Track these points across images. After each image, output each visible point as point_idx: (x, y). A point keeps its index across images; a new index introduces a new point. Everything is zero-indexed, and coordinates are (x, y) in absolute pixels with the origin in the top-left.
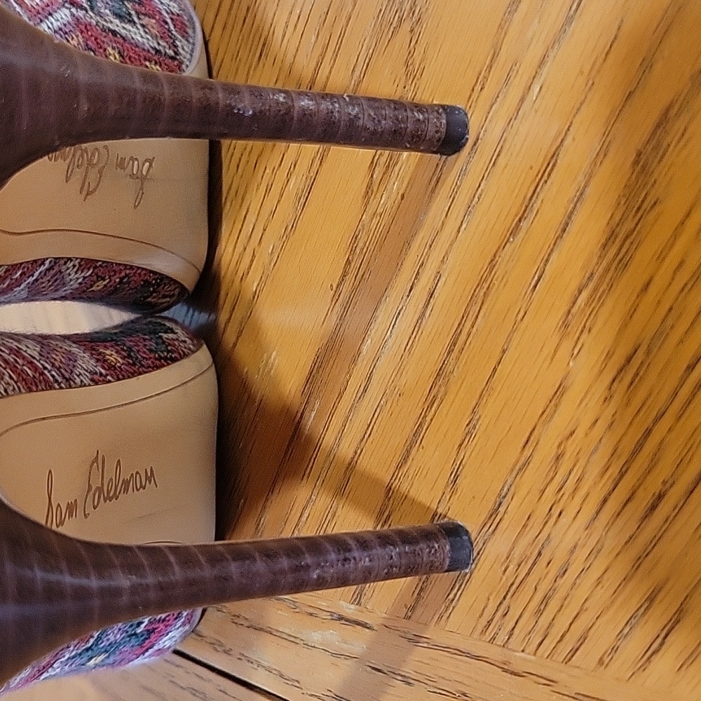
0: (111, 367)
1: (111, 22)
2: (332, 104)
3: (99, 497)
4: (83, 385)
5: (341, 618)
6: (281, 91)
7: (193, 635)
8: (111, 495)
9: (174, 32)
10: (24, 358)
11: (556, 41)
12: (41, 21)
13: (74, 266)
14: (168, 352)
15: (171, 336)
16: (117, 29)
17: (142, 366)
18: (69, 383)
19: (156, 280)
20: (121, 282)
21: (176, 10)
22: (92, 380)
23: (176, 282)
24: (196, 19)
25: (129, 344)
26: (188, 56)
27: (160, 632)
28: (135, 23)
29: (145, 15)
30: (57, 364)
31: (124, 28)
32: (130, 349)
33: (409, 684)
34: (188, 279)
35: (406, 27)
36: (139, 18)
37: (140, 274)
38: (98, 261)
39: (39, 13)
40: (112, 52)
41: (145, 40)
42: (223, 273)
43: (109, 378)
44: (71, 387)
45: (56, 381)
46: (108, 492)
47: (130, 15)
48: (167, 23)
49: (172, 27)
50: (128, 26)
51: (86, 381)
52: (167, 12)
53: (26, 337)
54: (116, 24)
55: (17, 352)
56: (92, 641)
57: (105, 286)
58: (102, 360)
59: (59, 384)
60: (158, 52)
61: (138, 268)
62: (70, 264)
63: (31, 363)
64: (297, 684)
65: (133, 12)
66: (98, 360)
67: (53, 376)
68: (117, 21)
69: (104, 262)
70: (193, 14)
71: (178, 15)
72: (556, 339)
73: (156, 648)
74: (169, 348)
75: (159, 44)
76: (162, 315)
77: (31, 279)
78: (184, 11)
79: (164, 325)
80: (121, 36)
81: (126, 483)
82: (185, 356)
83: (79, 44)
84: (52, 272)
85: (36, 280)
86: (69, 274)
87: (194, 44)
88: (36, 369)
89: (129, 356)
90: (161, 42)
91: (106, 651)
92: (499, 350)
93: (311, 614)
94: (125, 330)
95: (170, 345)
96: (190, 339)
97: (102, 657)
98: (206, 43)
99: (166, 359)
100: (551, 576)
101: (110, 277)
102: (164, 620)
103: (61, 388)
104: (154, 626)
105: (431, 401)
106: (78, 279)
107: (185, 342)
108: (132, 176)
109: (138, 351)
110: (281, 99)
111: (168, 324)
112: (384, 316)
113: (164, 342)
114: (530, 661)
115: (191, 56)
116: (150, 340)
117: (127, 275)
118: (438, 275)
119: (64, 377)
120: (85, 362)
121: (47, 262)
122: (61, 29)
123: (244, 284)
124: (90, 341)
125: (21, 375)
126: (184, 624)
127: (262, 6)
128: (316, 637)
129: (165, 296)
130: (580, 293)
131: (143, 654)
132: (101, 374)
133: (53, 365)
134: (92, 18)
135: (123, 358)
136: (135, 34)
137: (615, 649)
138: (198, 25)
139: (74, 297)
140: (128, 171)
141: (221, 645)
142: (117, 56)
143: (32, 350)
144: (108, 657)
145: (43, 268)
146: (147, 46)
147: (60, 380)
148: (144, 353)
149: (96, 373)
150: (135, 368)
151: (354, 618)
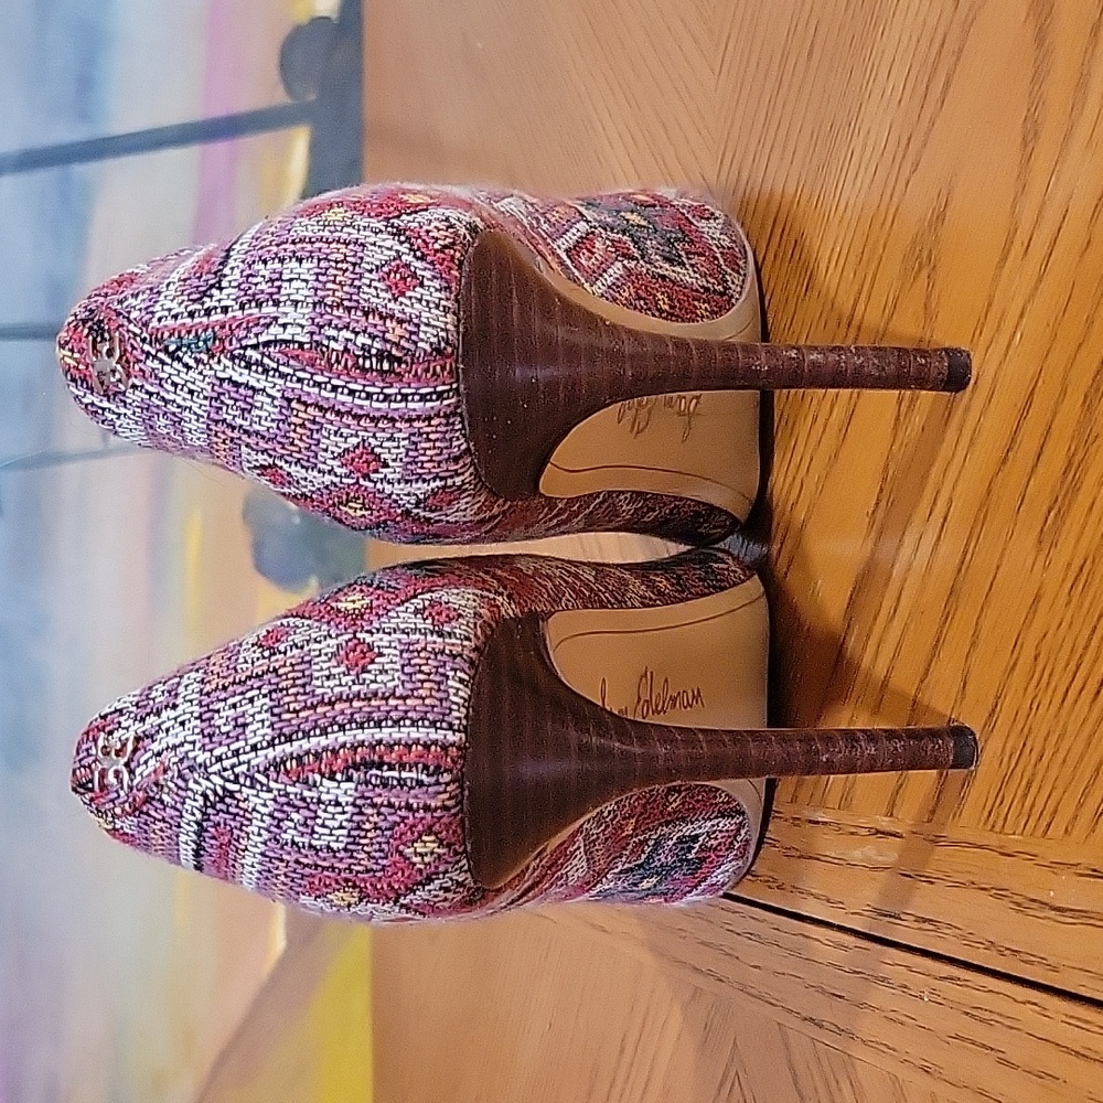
0: (660, 593)
1: (661, 267)
2: (839, 356)
3: (648, 710)
4: (634, 607)
5: (878, 832)
6: (794, 348)
7: (749, 877)
8: (659, 708)
9: (723, 267)
10: (581, 580)
11: (1031, 297)
12: (597, 279)
13: (626, 498)
14: (717, 581)
15: (721, 566)
16: (666, 273)
17: (691, 593)
18: (621, 604)
19: (706, 510)
20: (671, 513)
21: (727, 243)
22: (642, 603)
23: (726, 513)
24: (748, 248)
25: (680, 572)
26: (739, 289)
27: (711, 862)
28: (684, 265)
29: (694, 254)
30: (610, 587)
31: (673, 271)
32: (679, 577)
33: (932, 883)
34: (740, 510)
35: (924, 273)
36: (689, 259)
37: (689, 505)
38: (648, 494)
39: (594, 272)
40: (661, 297)
41: (694, 280)
42: (774, 503)
43: (658, 602)
44: (622, 608)
45: (609, 602)
46: (657, 706)
47: (680, 256)
48: (716, 258)
49: (722, 262)
50: (678, 269)
51: (637, 604)
52: (718, 248)
53: (584, 564)
54: (666, 269)
55: (576, 576)
56: (643, 856)
57: (656, 517)
58: (652, 586)
59: (612, 605)
60: (707, 290)
61: (688, 499)
62: (622, 497)
63: (588, 585)
64: (841, 906)
65: (683, 253)
66: (648, 586)
67: (607, 598)
68: (667, 266)
69: (653, 494)
70: (746, 243)
71: (729, 248)
72: (1034, 553)
73: (708, 882)
74: (719, 577)
75: (708, 282)
76: (717, 546)
77: (587, 511)
78: (735, 242)
79: (715, 555)
80: (671, 280)
81: (674, 700)
82: (735, 584)
83: (630, 295)
84: (606, 504)
85: (591, 512)
86: (622, 506)
87: (745, 275)
88: (592, 590)
89: (678, 584)
90: (709, 279)
91: (658, 874)
92: (995, 567)
93: (852, 833)
94: (678, 560)
95: (719, 574)
96: (741, 569)
97: (654, 880)
98: (758, 270)
99: (714, 587)
100: (1033, 762)
101: (660, 508)
102: (715, 849)
103: (613, 608)
104: (704, 854)
105: (946, 617)
106: (630, 510)
107: (736, 572)
108: (680, 414)
109: (687, 579)
110: (793, 355)
111: (720, 555)
112: (909, 540)
113: (713, 571)
114: (1020, 841)
115: (742, 287)
116: (700, 569)
117: (676, 506)
118: (951, 500)
119: (616, 599)
120: (637, 587)
121: (601, 496)
122: (614, 284)
123: (795, 513)
124: (642, 570)
125: (579, 593)
126: (736, 858)
127: (808, 240)
128: (856, 855)
129: (715, 527)
130: (1049, 512)
131: (696, 887)
132: (651, 599)
133: (607, 588)
134: (643, 267)
135: (672, 585)
136: (684, 275)
137: (1075, 817)
138: (750, 254)
139: (627, 527)
140: (676, 408)
141: (775, 880)
142: (666, 300)
143: (589, 575)
144: (659, 882)
145: (598, 501)
146: (696, 286)
147: (613, 601)
148: (693, 581)
149: (646, 598)
150: (683, 594)
151: (888, 829)
